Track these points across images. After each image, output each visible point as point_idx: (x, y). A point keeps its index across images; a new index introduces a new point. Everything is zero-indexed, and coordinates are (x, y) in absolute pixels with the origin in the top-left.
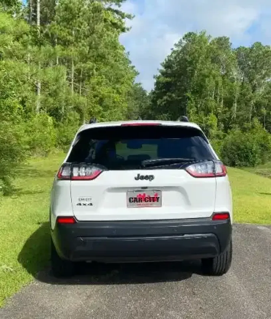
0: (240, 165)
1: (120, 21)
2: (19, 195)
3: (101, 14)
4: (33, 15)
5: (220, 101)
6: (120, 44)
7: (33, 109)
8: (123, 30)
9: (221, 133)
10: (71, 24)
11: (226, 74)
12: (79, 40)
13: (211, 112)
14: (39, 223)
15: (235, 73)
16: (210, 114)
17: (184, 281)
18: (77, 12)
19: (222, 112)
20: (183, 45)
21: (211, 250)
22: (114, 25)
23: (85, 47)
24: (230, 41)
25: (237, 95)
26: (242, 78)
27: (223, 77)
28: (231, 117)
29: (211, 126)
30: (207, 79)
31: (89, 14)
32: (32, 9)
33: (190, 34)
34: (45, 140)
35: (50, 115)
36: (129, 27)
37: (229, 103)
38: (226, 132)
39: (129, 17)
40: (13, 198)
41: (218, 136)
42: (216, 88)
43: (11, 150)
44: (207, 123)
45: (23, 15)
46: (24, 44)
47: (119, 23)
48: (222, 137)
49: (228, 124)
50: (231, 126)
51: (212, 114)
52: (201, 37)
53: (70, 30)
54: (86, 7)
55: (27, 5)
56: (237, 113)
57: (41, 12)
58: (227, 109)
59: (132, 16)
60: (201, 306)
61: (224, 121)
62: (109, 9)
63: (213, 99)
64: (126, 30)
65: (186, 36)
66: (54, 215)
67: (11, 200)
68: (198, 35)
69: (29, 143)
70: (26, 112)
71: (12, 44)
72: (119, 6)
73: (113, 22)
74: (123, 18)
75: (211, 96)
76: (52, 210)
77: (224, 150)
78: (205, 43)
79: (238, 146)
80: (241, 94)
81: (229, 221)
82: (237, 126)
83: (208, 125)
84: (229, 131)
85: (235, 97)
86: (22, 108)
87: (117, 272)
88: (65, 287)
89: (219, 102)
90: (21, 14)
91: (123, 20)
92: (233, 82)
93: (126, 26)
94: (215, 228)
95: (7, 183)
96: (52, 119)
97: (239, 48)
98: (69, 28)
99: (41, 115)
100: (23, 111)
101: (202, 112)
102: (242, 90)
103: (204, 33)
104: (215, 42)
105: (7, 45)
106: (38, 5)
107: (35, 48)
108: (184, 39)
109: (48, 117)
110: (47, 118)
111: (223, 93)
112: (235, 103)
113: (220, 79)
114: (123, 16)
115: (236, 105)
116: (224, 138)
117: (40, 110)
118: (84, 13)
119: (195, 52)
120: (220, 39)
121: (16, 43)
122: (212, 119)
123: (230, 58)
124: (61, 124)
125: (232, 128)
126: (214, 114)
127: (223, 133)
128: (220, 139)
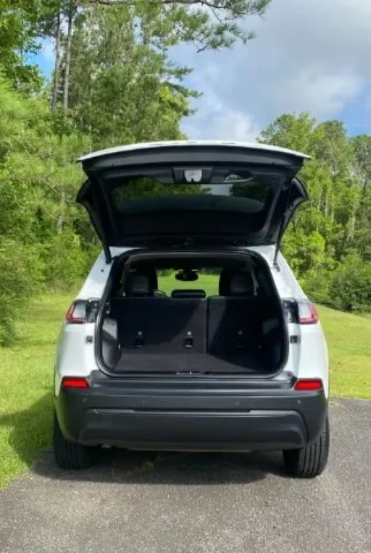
0: (358, 309)
1: (182, 100)
2: (24, 346)
3: (155, 91)
4: (58, 93)
5: (330, 214)
6: (182, 133)
7: (52, 224)
8: (186, 113)
9: (331, 260)
10: (112, 106)
11: (339, 174)
12: (122, 128)
13: (315, 230)
14: (47, 388)
15: (352, 174)
16: (314, 232)
17: (253, 485)
18: (121, 89)
19: (333, 230)
20: (274, 133)
21: (293, 437)
22: (173, 106)
23: (131, 137)
24: (344, 126)
25: (356, 205)
26: (364, 181)
27: (334, 179)
28: (345, 237)
29: (315, 251)
30: (309, 183)
31: (138, 91)
32: (58, 85)
33: (285, 117)
34: (68, 268)
35: (77, 233)
36: (194, 108)
37: (342, 217)
38: (339, 259)
39: (195, 95)
40: (15, 351)
41: (326, 265)
42: (324, 195)
43: (16, 282)
44: (309, 246)
45: (45, 93)
46: (40, 134)
47: (180, 104)
48: (333, 267)
49: (342, 248)
50: (347, 250)
51: (317, 232)
52: (301, 121)
53: (109, 114)
54: (134, 81)
55: (51, 80)
56: (355, 231)
57: (70, 90)
58: (340, 226)
59: (199, 93)
60: (275, 525)
61: (334, 243)
62: (167, 84)
63: (318, 211)
64: (189, 114)
65: (279, 121)
66: (60, 375)
67: (13, 353)
68: (297, 117)
69: (45, 273)
70: (43, 228)
71: (23, 133)
72: (181, 80)
73: (172, 101)
74: (186, 96)
75: (315, 207)
76: (57, 368)
77: (334, 286)
78: (307, 130)
79: (356, 280)
80: (362, 203)
81: (322, 392)
82: (356, 250)
83: (310, 249)
84: (343, 258)
85: (352, 208)
86: (38, 223)
87: (150, 464)
88: (73, 484)
89: (328, 215)
90: (42, 92)
91: (186, 99)
92: (349, 186)
93: (189, 107)
94: (299, 402)
95: (9, 329)
96: (80, 238)
97: (358, 137)
98: (109, 111)
99: (64, 234)
100: (39, 226)
101: (302, 230)
102: (363, 198)
103: (306, 116)
104: (322, 128)
105: (16, 134)
106: (67, 79)
107: (54, 138)
108: (275, 124)
109: (74, 235)
110: (73, 238)
111: (334, 201)
112: (352, 217)
113: (329, 181)
114: (185, 93)
115: (354, 219)
116: (335, 268)
117: (63, 225)
118: (132, 90)
119: (291, 143)
120: (329, 124)
121: (29, 131)
122: (318, 241)
123: (344, 151)
124: (91, 245)
125: (348, 253)
126: (320, 233)
127: (333, 261)
128: (329, 269)
